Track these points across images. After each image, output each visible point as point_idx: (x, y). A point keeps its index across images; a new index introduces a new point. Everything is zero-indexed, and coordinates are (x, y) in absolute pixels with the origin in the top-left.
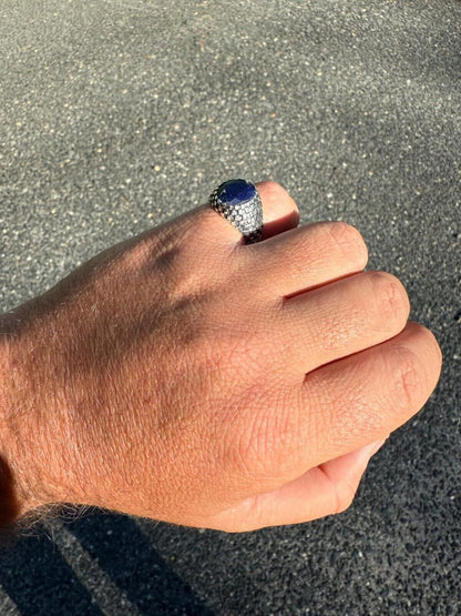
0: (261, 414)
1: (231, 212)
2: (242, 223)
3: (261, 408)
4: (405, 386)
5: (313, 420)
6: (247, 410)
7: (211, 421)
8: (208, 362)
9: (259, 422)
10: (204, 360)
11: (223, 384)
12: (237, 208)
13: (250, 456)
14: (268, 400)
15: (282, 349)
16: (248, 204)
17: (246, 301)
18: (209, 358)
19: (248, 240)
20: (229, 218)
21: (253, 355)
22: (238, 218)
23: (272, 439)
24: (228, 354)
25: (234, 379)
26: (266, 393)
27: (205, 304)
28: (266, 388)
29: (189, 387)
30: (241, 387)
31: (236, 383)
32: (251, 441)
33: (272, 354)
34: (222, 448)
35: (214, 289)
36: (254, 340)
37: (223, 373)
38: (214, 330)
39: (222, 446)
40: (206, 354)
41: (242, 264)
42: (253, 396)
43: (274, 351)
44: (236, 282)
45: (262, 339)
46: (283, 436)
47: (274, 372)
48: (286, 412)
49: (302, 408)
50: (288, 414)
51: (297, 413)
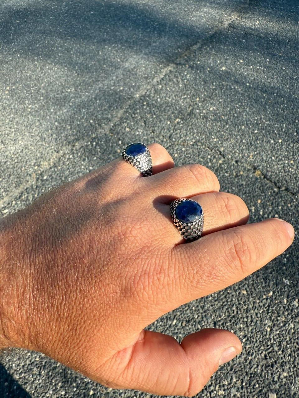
0: (147, 262)
1: (133, 160)
2: (140, 166)
3: (147, 259)
4: (236, 251)
5: (177, 267)
6: (140, 260)
7: (119, 266)
8: (119, 233)
9: (146, 267)
10: (116, 233)
11: (126, 246)
12: (136, 157)
13: (139, 287)
14: (151, 254)
15: (161, 228)
16: (142, 155)
17: (142, 203)
18: (120, 231)
19: (144, 175)
20: (132, 164)
21: (145, 230)
22: (137, 163)
23: (152, 277)
24: (130, 229)
25: (132, 243)
26: (151, 251)
27: (118, 205)
28: (151, 248)
29: (107, 248)
30: (137, 247)
31: (134, 245)
32: (140, 277)
33: (155, 230)
34: (124, 283)
35: (124, 198)
36: (145, 222)
37: (127, 240)
38: (123, 217)
39: (124, 282)
40: (118, 229)
41: (141, 186)
42: (143, 252)
43: (157, 229)
44: (136, 194)
45: (150, 222)
46: (159, 276)
47: (156, 240)
48: (161, 261)
49: (170, 260)
50: (162, 263)
51: (167, 262)
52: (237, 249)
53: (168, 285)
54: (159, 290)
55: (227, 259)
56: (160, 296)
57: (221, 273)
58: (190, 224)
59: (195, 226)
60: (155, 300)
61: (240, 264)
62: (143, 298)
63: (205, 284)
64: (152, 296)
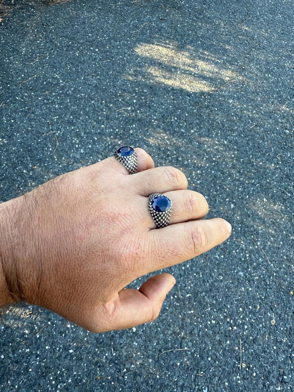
3: (129, 238)
4: (192, 238)
9: (128, 244)
14: (132, 235)
24: (117, 216)
26: (132, 232)
32: (123, 251)
46: (137, 251)
48: (139, 240)
49: (146, 240)
50: (140, 242)
51: (144, 242)
52: (193, 236)
53: (143, 257)
54: (136, 261)
55: (186, 242)
56: (136, 265)
57: (181, 252)
58: (161, 213)
59: (164, 215)
60: (133, 268)
61: (194, 247)
62: (124, 266)
63: (168, 259)
64: (131, 265)
